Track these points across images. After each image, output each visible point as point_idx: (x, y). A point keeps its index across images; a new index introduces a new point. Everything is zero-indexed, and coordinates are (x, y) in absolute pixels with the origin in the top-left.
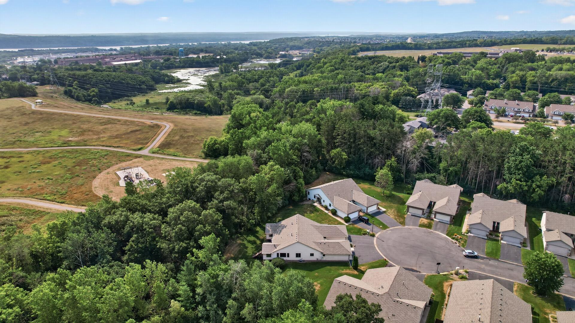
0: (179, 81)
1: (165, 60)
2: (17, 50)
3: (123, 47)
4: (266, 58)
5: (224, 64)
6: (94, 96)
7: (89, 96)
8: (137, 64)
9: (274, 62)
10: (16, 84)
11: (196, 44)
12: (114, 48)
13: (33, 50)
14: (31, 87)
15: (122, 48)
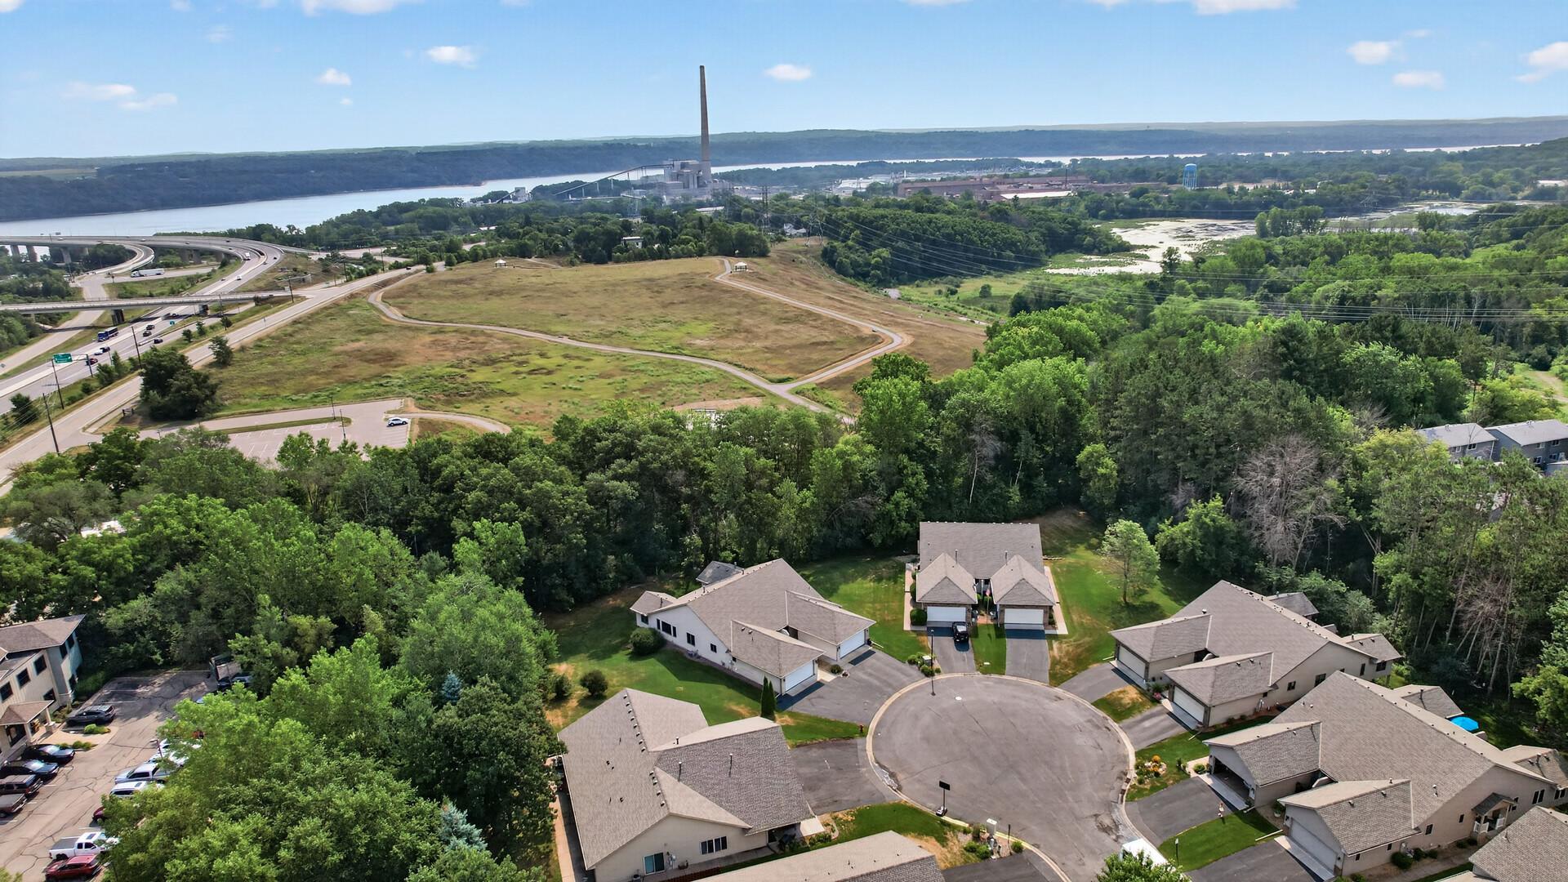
0: (1124, 248)
1: (1134, 195)
2: (854, 163)
3: (1078, 158)
4: (1470, 199)
5: (1274, 210)
6: (877, 267)
7: (868, 264)
8: (1055, 201)
9: (1441, 212)
10: (735, 228)
11: (1286, 154)
12: (1054, 160)
13: (882, 164)
14: (758, 237)
15: (1074, 161)
